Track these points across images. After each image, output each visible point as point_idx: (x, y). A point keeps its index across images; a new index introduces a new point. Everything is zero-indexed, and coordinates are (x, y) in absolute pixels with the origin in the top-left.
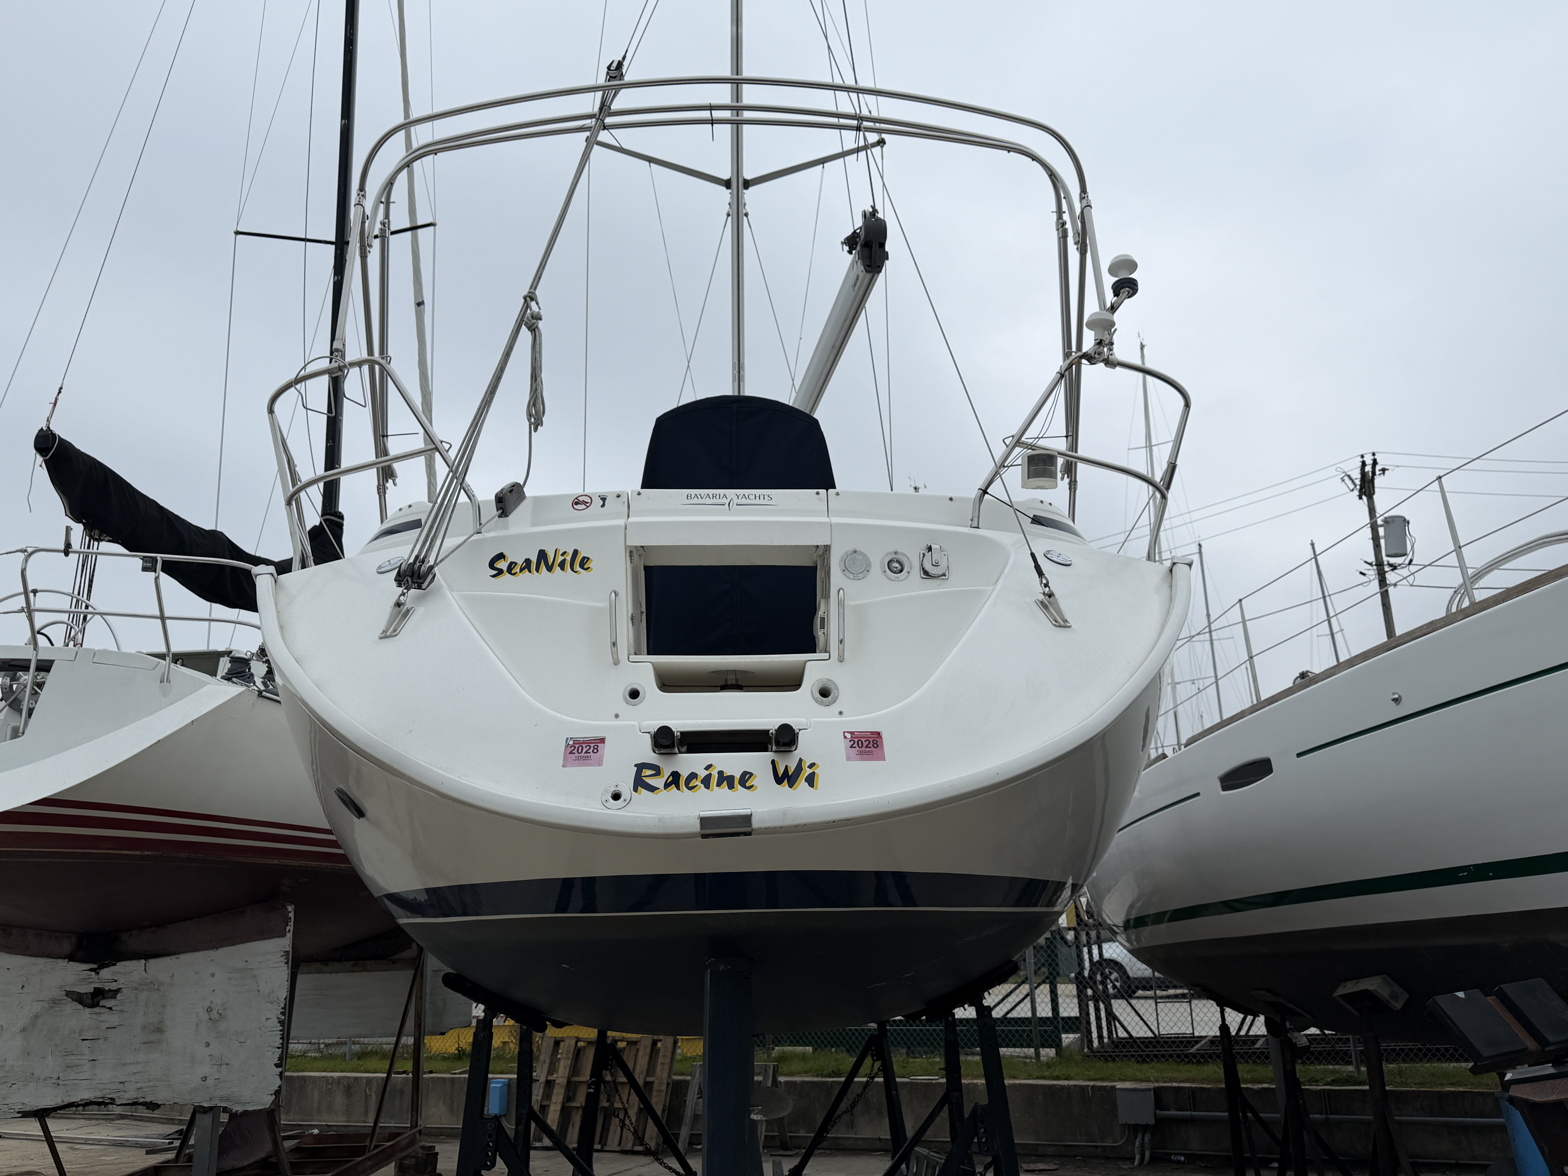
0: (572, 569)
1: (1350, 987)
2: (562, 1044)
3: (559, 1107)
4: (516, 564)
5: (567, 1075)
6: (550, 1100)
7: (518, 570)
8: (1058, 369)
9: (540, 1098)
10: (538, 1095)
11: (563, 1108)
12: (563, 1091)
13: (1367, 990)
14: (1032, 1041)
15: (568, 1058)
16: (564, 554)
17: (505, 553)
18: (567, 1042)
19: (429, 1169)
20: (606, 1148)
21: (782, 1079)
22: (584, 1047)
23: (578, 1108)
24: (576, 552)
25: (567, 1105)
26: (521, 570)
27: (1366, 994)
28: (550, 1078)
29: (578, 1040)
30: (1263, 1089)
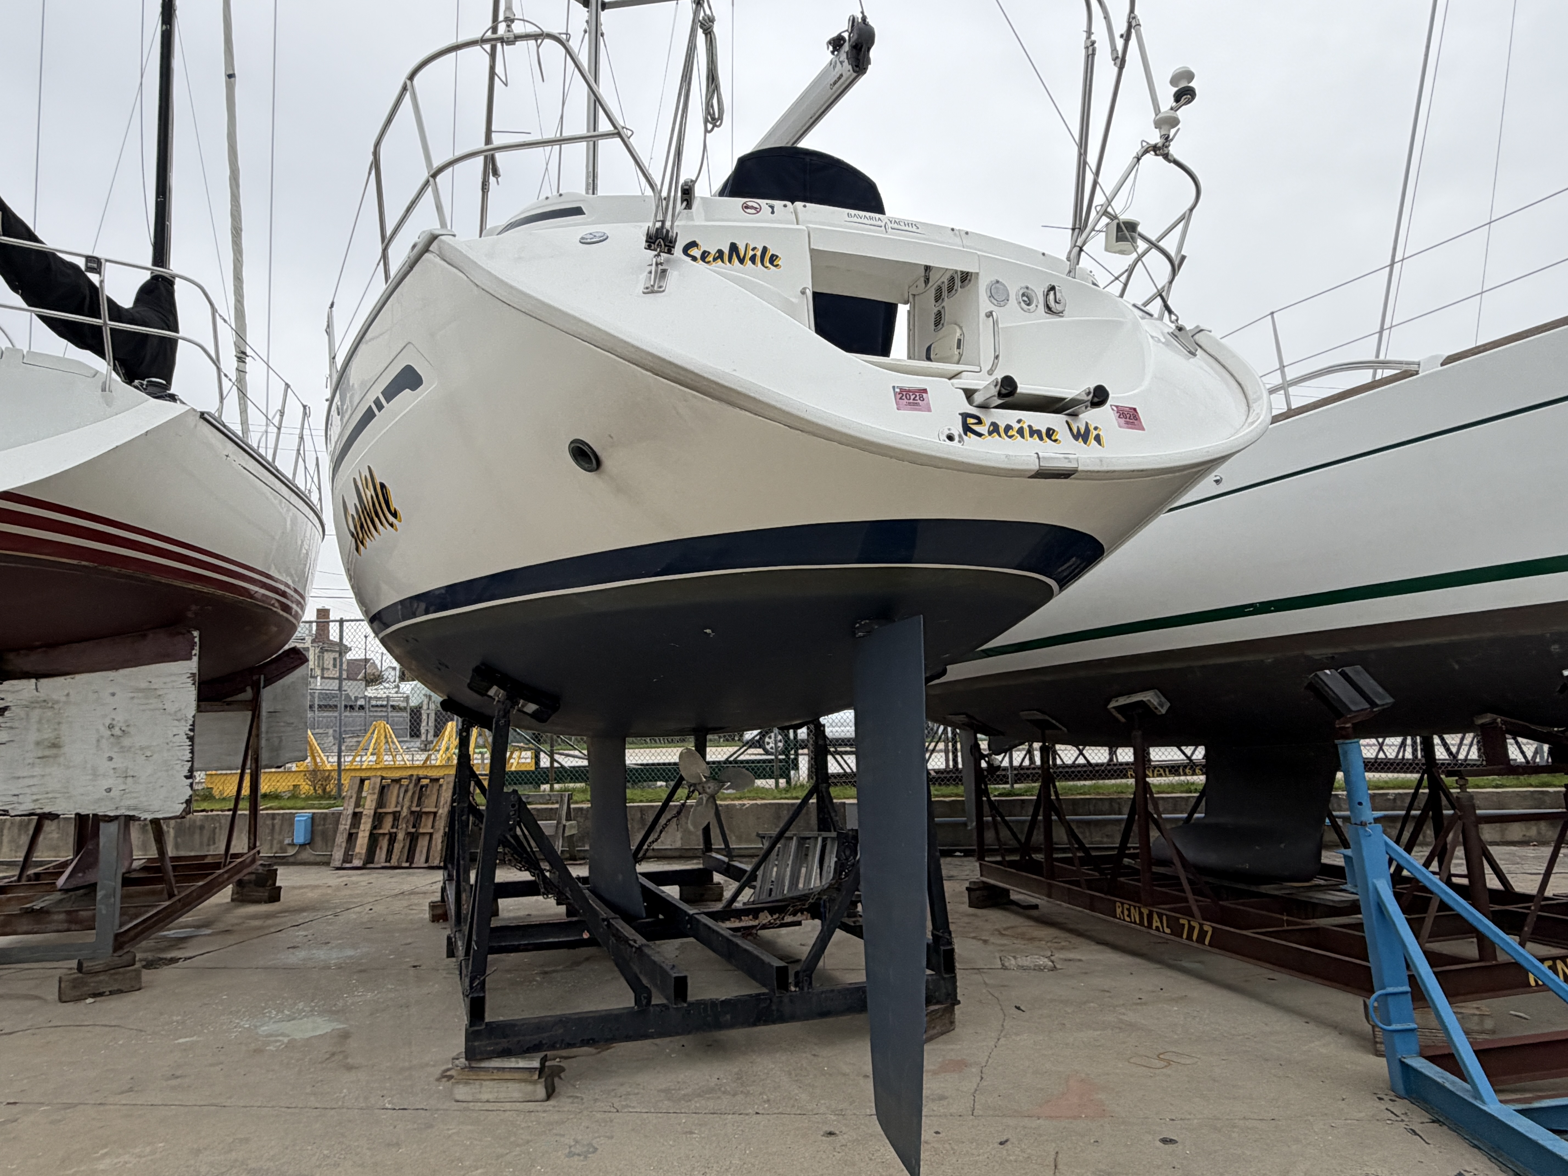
0: (763, 264)
1: (1122, 701)
2: (367, 782)
3: (367, 834)
4: (709, 253)
5: (373, 807)
6: (359, 828)
7: (711, 259)
8: (1135, 154)
9: (348, 827)
10: (345, 825)
11: (371, 834)
12: (370, 820)
13: (1142, 701)
14: (773, 772)
15: (374, 793)
16: (754, 249)
17: (698, 241)
18: (373, 780)
19: (270, 882)
20: (414, 866)
21: (572, 806)
22: (389, 785)
23: (384, 834)
24: (765, 250)
25: (375, 832)
26: (715, 259)
27: (1141, 703)
28: (357, 810)
29: (383, 778)
30: (953, 801)
